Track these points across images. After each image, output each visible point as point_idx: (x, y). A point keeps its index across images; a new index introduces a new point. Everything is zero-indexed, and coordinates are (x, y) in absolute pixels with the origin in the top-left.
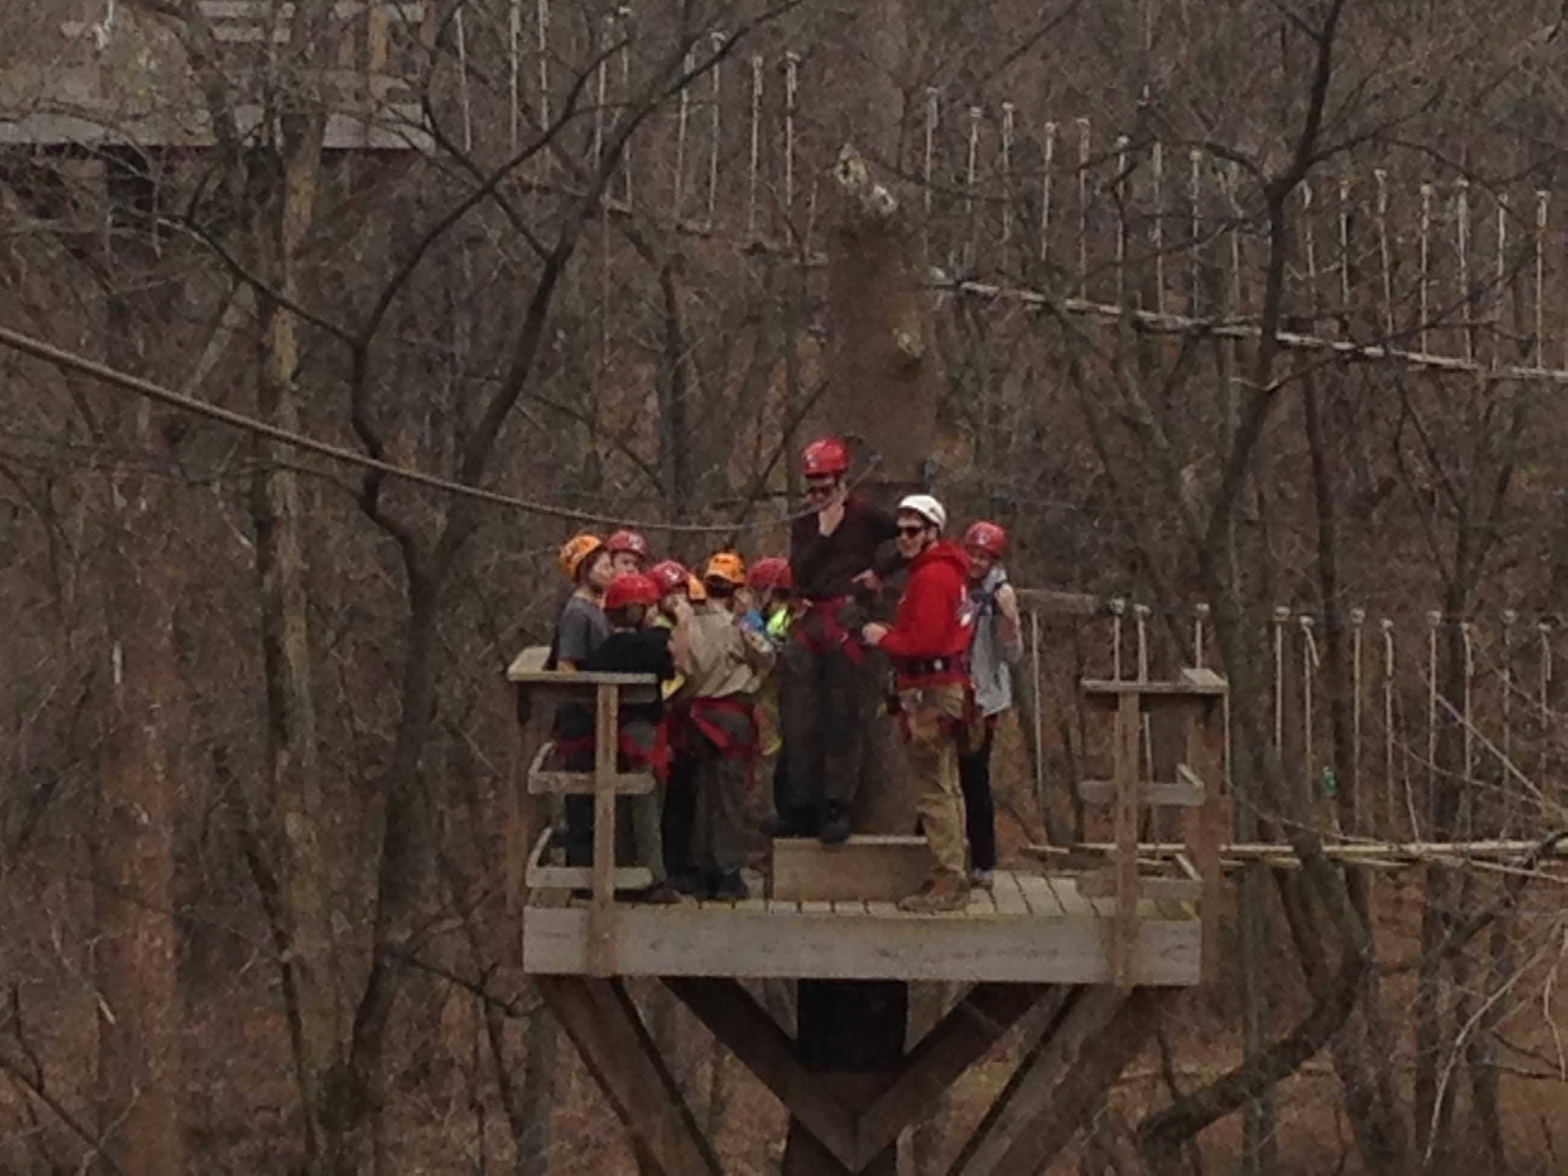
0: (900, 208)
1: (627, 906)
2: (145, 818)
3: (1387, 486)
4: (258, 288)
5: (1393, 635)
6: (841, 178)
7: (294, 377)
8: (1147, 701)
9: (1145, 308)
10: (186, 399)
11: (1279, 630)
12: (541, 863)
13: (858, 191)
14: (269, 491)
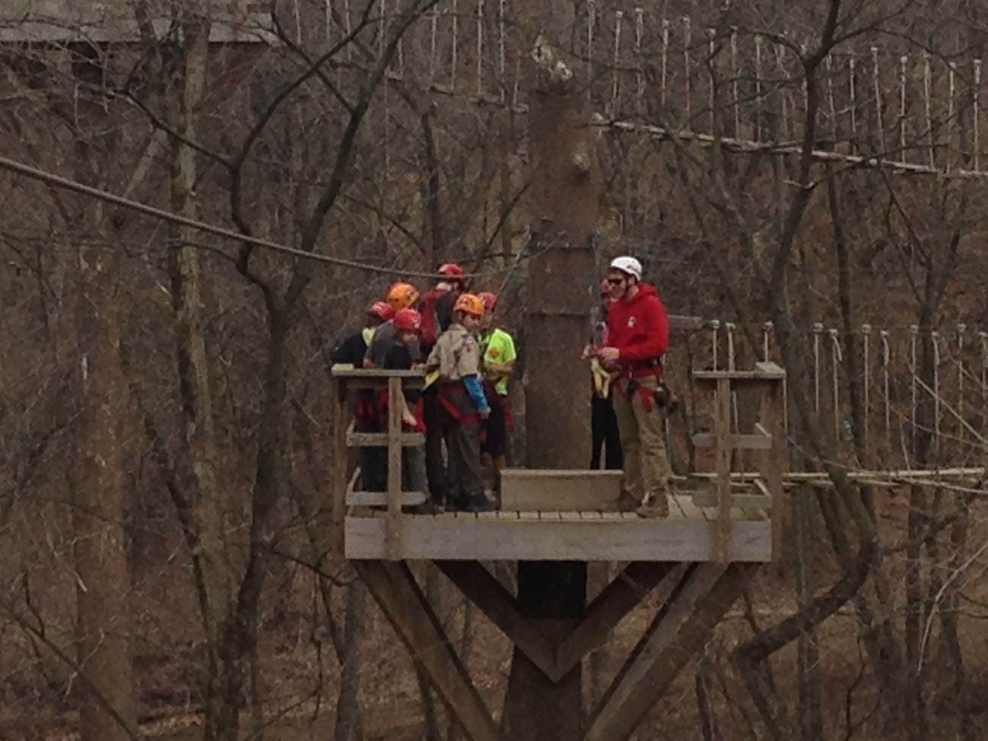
0: (574, 77)
1: (410, 516)
2: (104, 463)
3: (881, 245)
4: (169, 132)
5: (888, 340)
6: (536, 58)
7: (194, 188)
8: (735, 383)
9: (728, 136)
10: (124, 200)
11: (817, 337)
12: (355, 489)
13: (547, 65)
14: (179, 259)
